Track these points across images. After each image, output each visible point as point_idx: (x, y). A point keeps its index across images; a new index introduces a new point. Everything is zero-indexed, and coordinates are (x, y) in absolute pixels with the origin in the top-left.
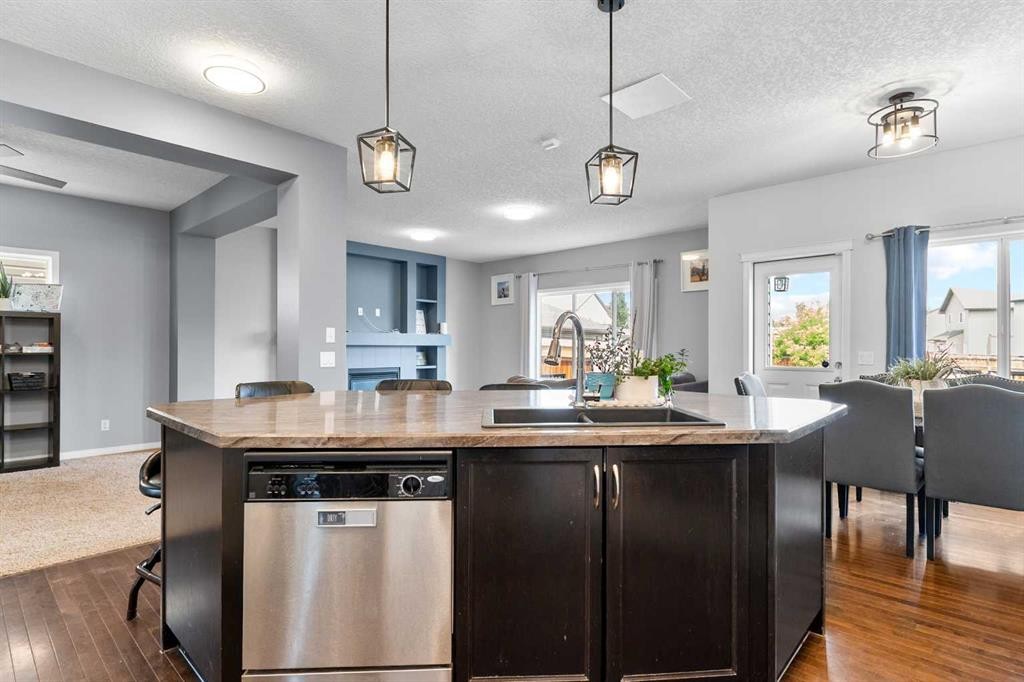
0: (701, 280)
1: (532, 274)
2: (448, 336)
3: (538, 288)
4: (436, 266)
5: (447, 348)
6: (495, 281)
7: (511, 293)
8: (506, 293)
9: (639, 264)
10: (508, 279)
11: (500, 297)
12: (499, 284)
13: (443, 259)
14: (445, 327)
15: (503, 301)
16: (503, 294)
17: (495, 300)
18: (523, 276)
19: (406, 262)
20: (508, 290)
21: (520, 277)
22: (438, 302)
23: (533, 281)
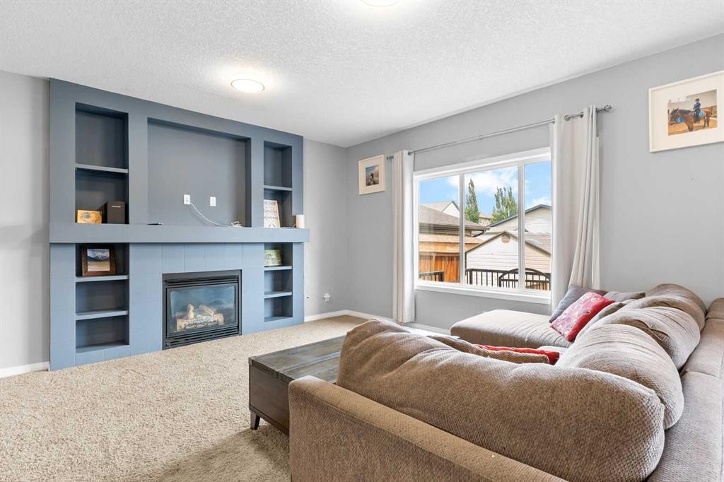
0: (691, 129)
1: (406, 152)
2: (307, 230)
3: (414, 171)
4: (291, 147)
5: (306, 245)
6: (363, 165)
7: (382, 178)
8: (375, 179)
9: (568, 119)
10: (378, 162)
11: (368, 184)
12: (367, 169)
13: (300, 139)
14: (301, 220)
15: (373, 188)
16: (372, 180)
17: (363, 189)
18: (396, 155)
19: (250, 139)
20: (378, 176)
21: (392, 158)
22: (294, 189)
23: (408, 161)
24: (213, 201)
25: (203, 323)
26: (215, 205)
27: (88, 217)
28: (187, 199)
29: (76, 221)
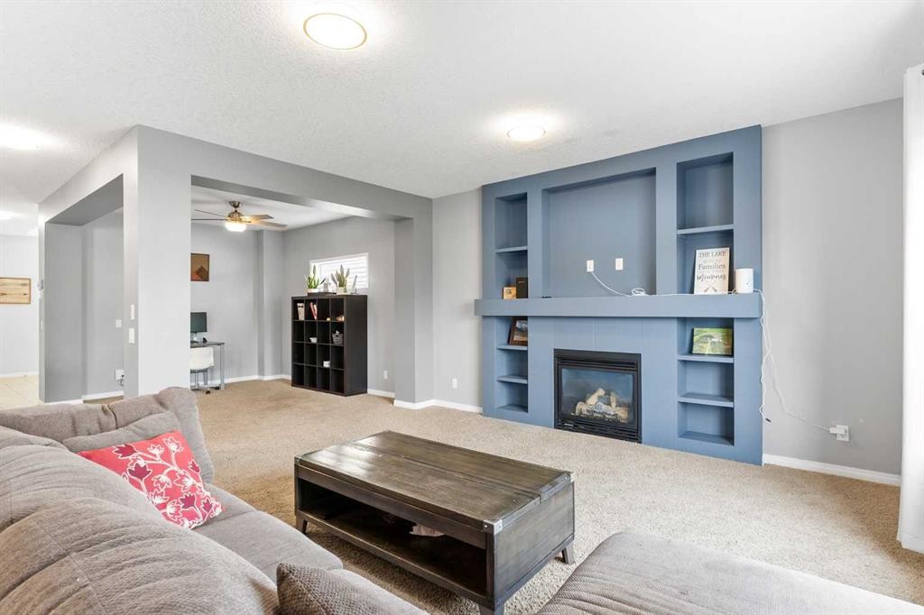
24: (619, 264)
25: (601, 413)
26: (621, 268)
27: (510, 293)
28: (590, 266)
29: (503, 297)
